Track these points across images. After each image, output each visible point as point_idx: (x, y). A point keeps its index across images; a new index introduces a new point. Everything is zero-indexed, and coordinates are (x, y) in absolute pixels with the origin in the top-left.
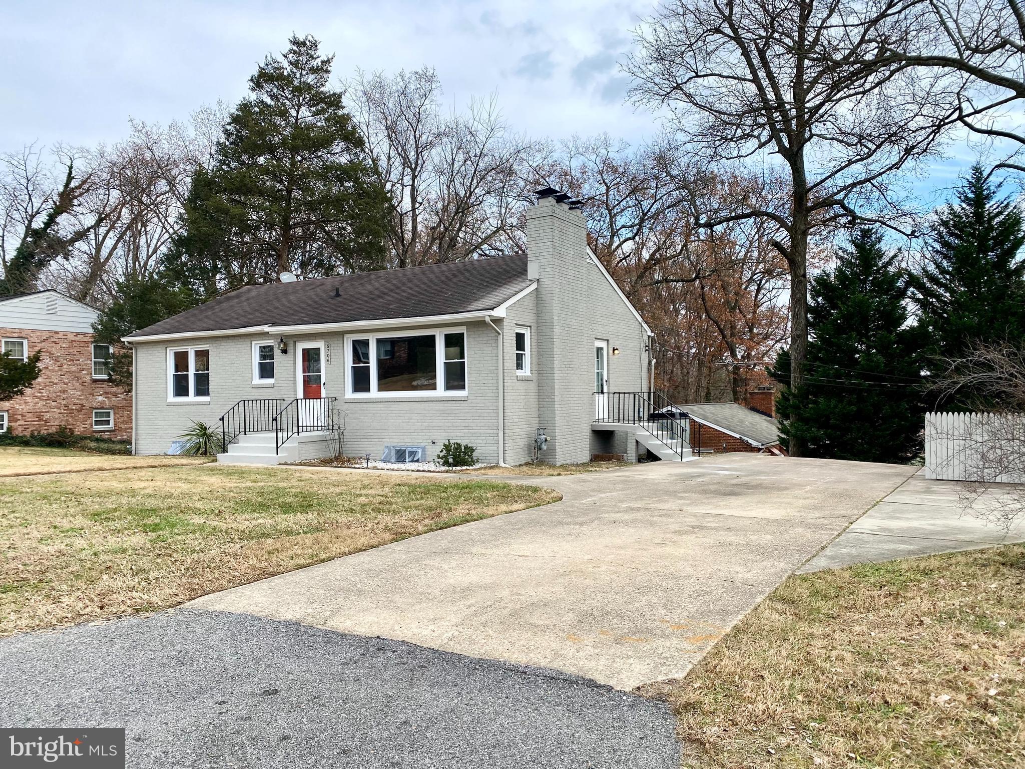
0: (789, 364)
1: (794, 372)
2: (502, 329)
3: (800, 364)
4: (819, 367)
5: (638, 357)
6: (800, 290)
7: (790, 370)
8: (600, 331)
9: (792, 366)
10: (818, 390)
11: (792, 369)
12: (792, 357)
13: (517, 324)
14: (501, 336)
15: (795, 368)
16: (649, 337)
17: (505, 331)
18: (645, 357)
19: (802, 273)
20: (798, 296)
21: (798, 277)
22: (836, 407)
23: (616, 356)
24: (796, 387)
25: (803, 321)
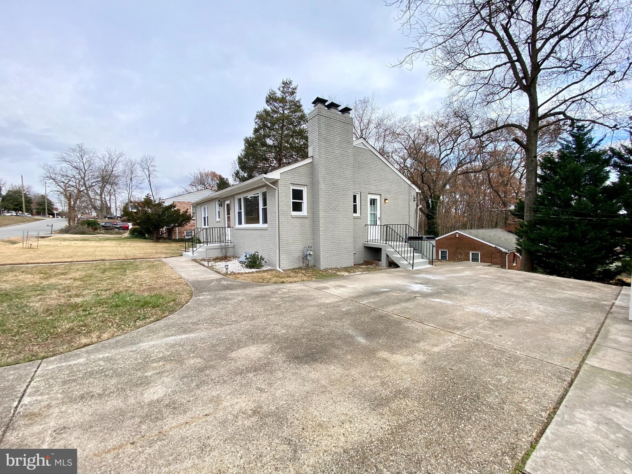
0: (524, 208)
1: (527, 212)
2: (277, 187)
3: (530, 207)
4: (542, 209)
5: (407, 204)
6: (532, 166)
7: (524, 211)
8: (373, 189)
9: (525, 209)
10: (542, 222)
11: (525, 211)
12: (526, 204)
13: (291, 184)
14: (277, 191)
15: (527, 210)
16: (417, 193)
17: (279, 187)
18: (413, 205)
19: (534, 155)
20: (530, 169)
21: (531, 158)
22: (553, 232)
23: (387, 204)
24: (526, 221)
25: (533, 183)
